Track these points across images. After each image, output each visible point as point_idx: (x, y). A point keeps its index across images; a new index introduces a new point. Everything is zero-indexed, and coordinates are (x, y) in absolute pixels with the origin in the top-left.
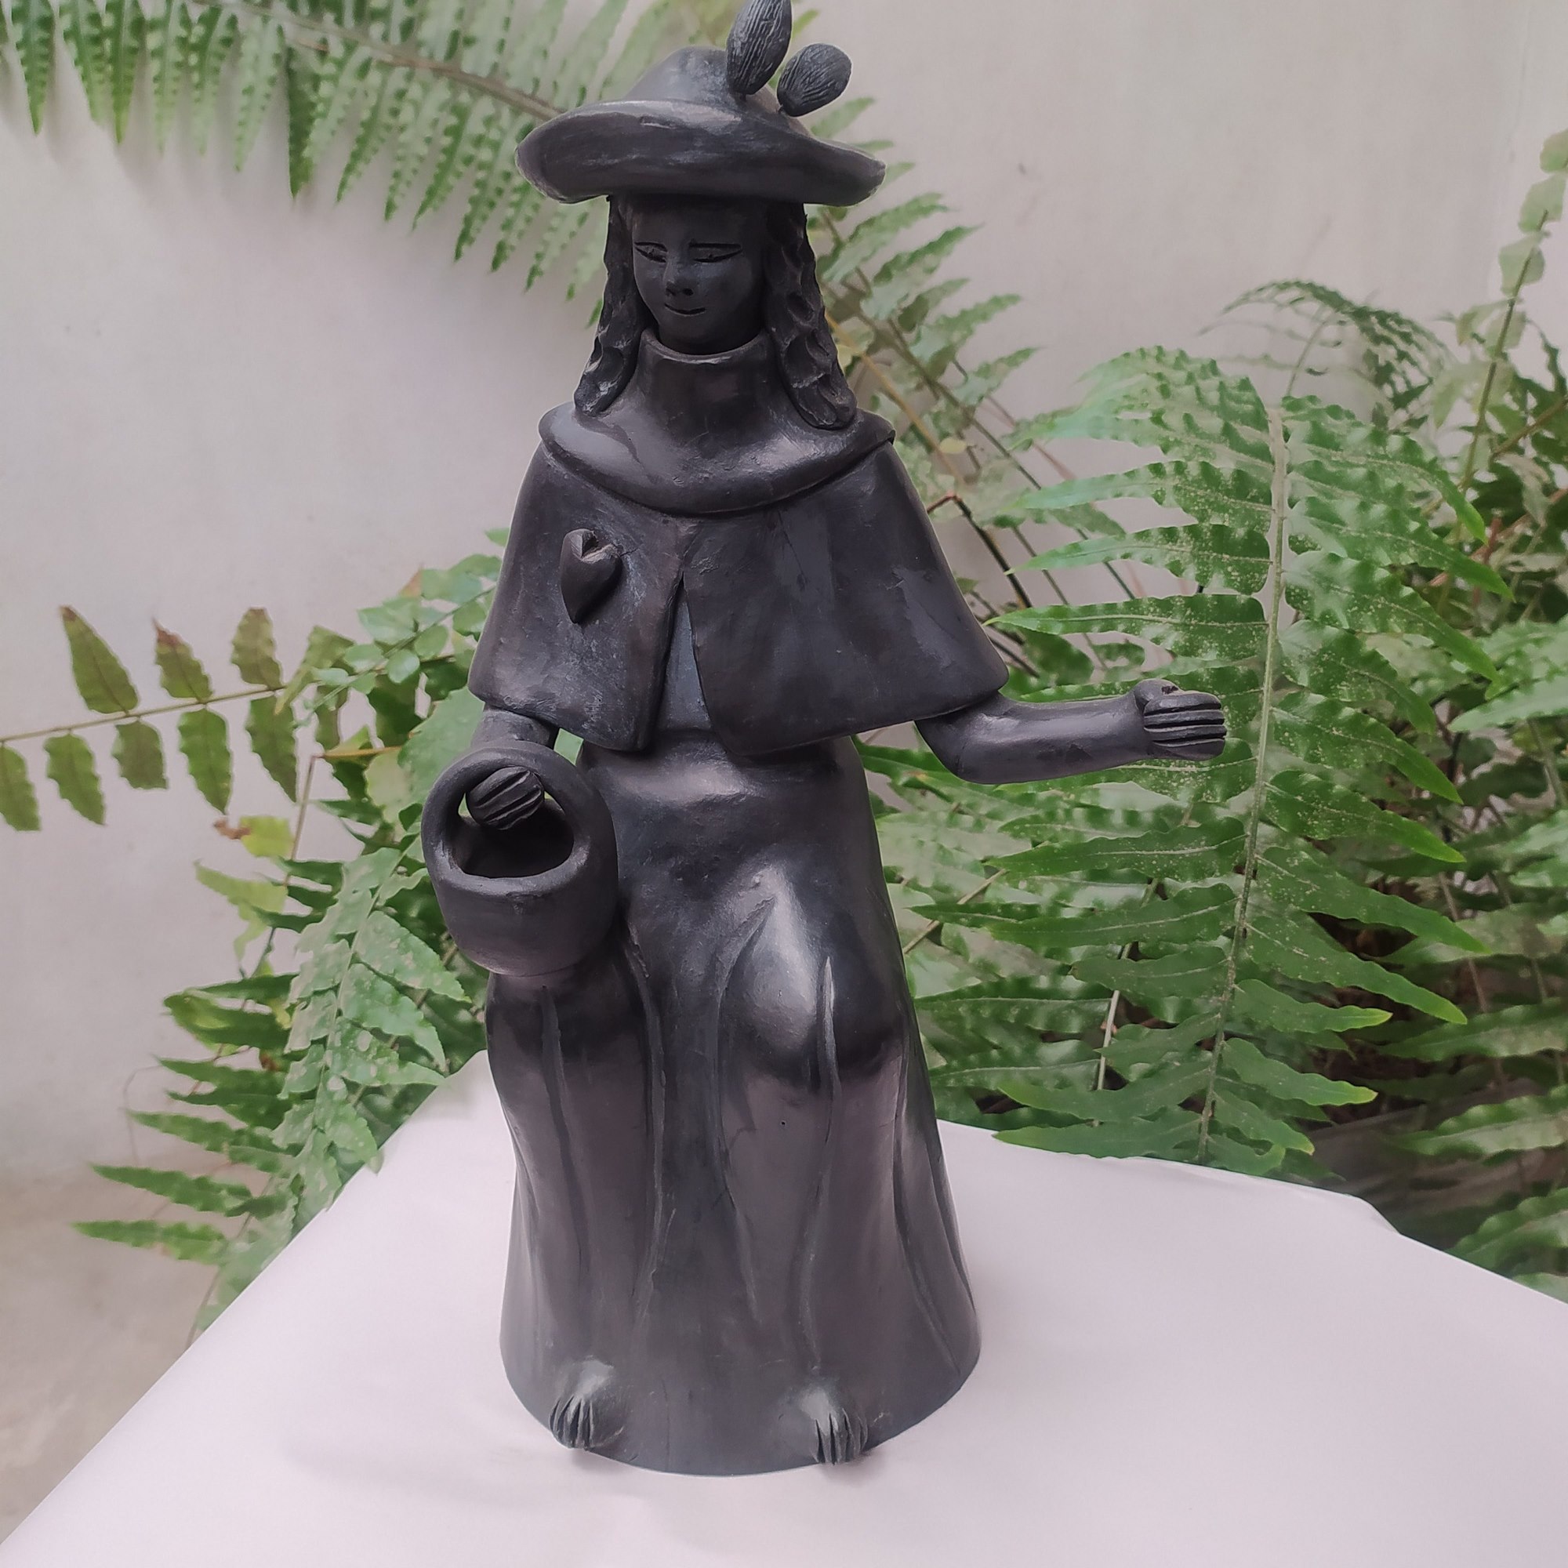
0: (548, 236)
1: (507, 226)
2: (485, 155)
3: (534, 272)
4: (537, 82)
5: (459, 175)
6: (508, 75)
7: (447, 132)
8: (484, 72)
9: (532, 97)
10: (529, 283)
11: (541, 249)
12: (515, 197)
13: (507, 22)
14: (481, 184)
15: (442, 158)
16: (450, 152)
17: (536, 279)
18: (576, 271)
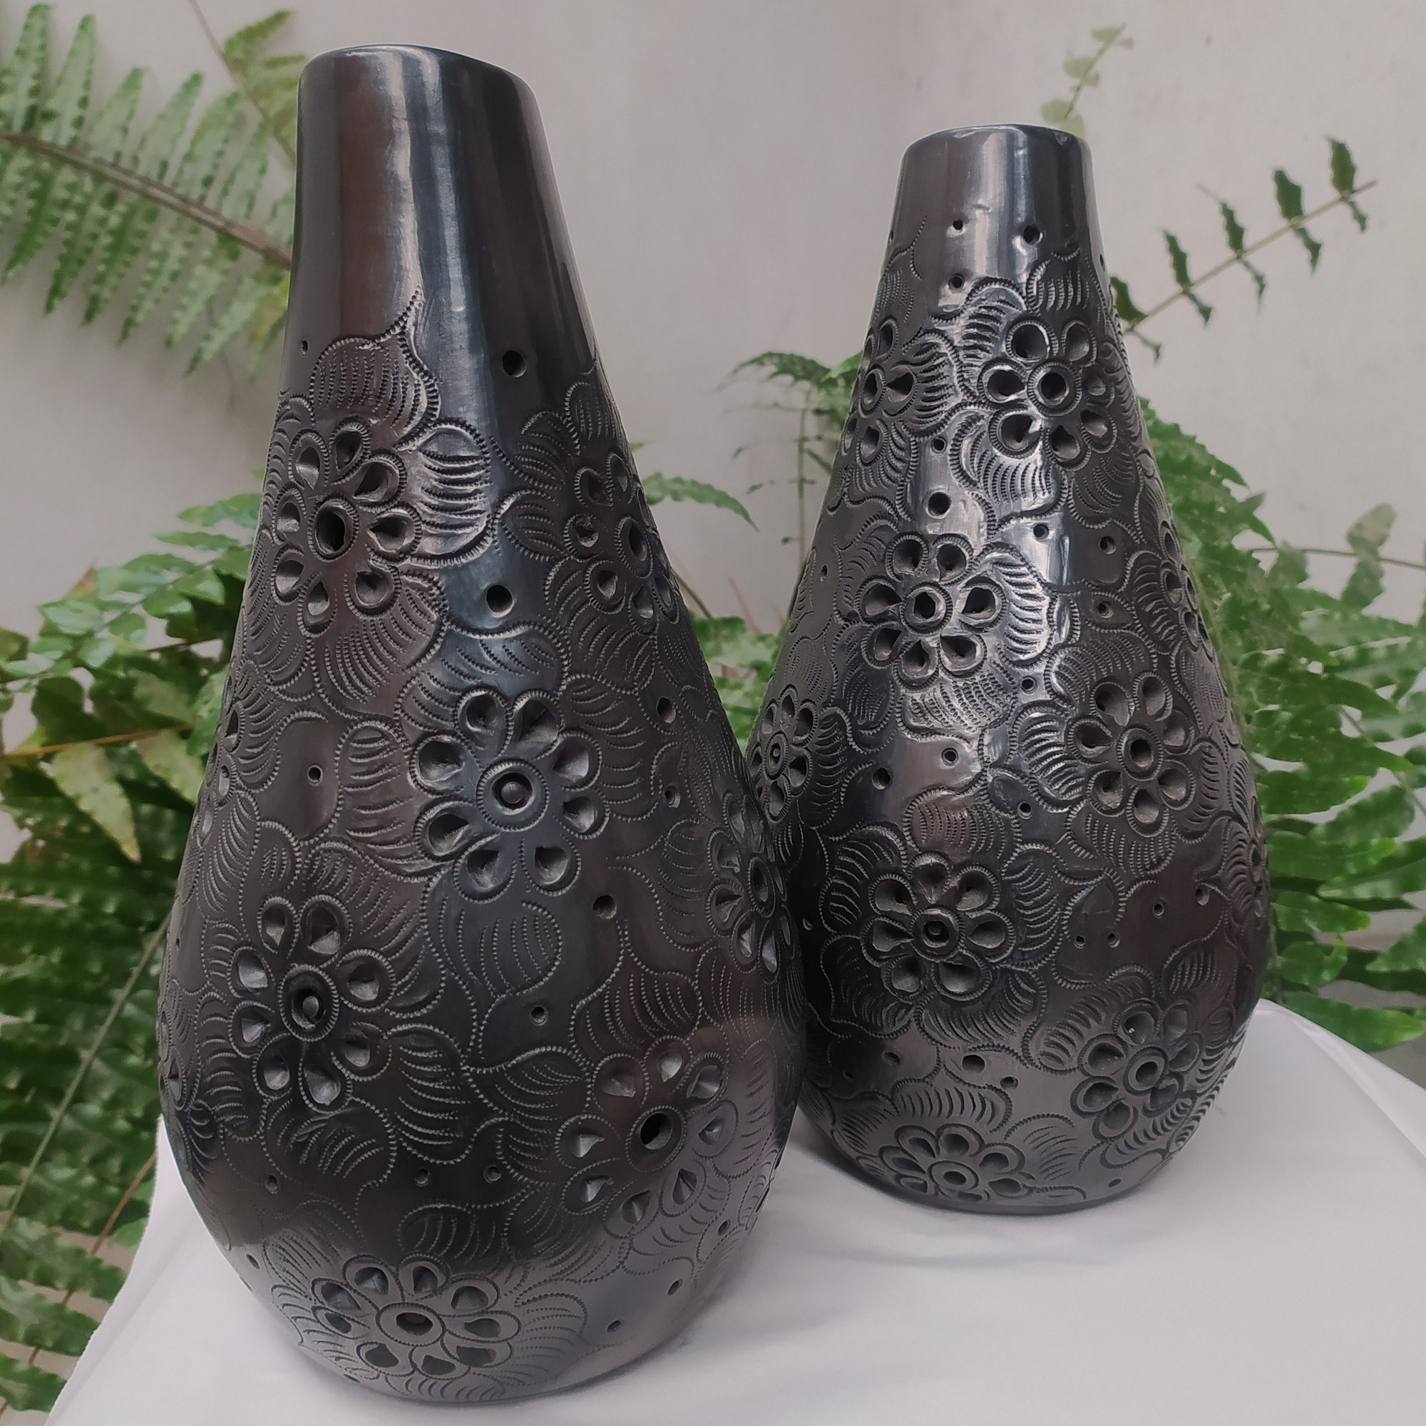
0: (142, 290)
1: (101, 279)
2: (70, 216)
3: (129, 323)
4: (118, 155)
5: (47, 235)
6: (88, 147)
7: (32, 195)
8: (63, 141)
9: (114, 165)
10: (125, 335)
11: (135, 302)
12: (106, 255)
13: (84, 102)
14: (68, 243)
15: (27, 218)
16: (34, 213)
17: (132, 330)
18: (175, 322)
